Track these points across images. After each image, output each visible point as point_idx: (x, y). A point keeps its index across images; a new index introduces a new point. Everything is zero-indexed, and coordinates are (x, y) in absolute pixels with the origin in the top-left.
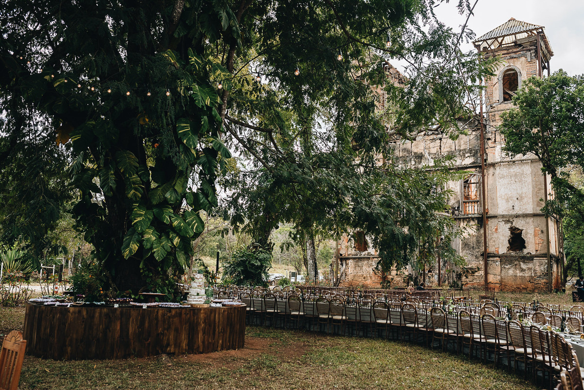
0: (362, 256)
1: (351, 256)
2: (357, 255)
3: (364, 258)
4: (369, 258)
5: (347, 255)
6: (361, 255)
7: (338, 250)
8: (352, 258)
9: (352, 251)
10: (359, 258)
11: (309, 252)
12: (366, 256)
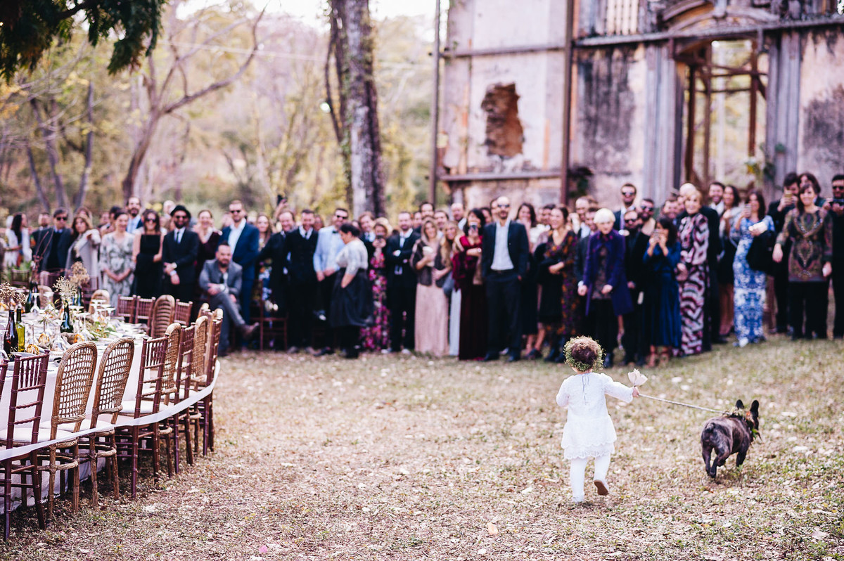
0: (507, 173)
1: (476, 175)
2: (491, 169)
3: (512, 179)
4: (527, 179)
5: (463, 170)
6: (503, 168)
7: (438, 154)
8: (478, 181)
9: (479, 158)
10: (498, 180)
11: (357, 163)
12: (519, 174)
